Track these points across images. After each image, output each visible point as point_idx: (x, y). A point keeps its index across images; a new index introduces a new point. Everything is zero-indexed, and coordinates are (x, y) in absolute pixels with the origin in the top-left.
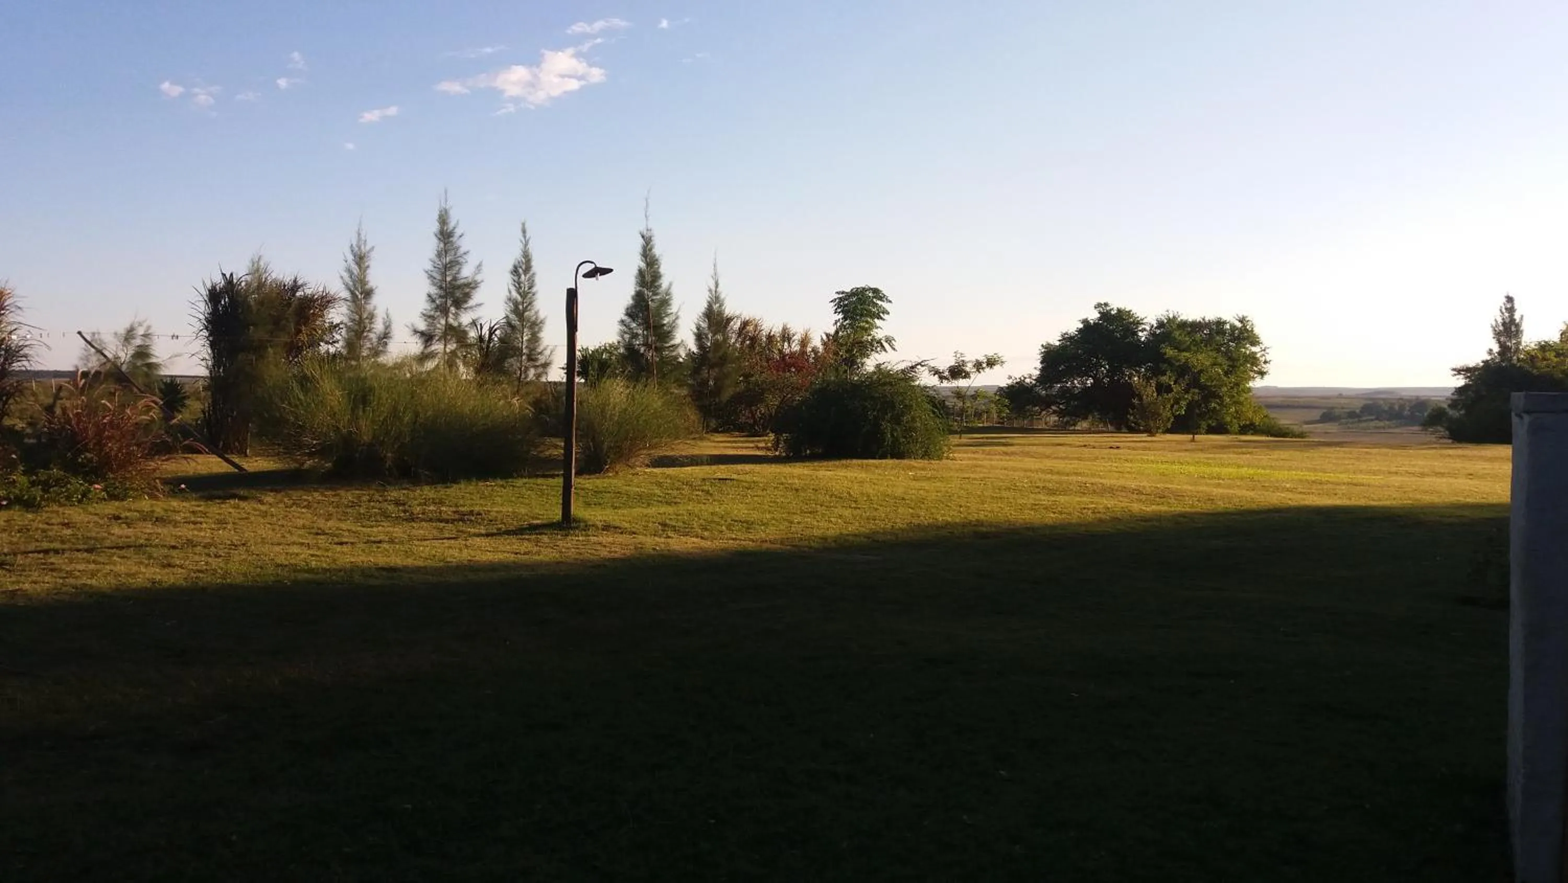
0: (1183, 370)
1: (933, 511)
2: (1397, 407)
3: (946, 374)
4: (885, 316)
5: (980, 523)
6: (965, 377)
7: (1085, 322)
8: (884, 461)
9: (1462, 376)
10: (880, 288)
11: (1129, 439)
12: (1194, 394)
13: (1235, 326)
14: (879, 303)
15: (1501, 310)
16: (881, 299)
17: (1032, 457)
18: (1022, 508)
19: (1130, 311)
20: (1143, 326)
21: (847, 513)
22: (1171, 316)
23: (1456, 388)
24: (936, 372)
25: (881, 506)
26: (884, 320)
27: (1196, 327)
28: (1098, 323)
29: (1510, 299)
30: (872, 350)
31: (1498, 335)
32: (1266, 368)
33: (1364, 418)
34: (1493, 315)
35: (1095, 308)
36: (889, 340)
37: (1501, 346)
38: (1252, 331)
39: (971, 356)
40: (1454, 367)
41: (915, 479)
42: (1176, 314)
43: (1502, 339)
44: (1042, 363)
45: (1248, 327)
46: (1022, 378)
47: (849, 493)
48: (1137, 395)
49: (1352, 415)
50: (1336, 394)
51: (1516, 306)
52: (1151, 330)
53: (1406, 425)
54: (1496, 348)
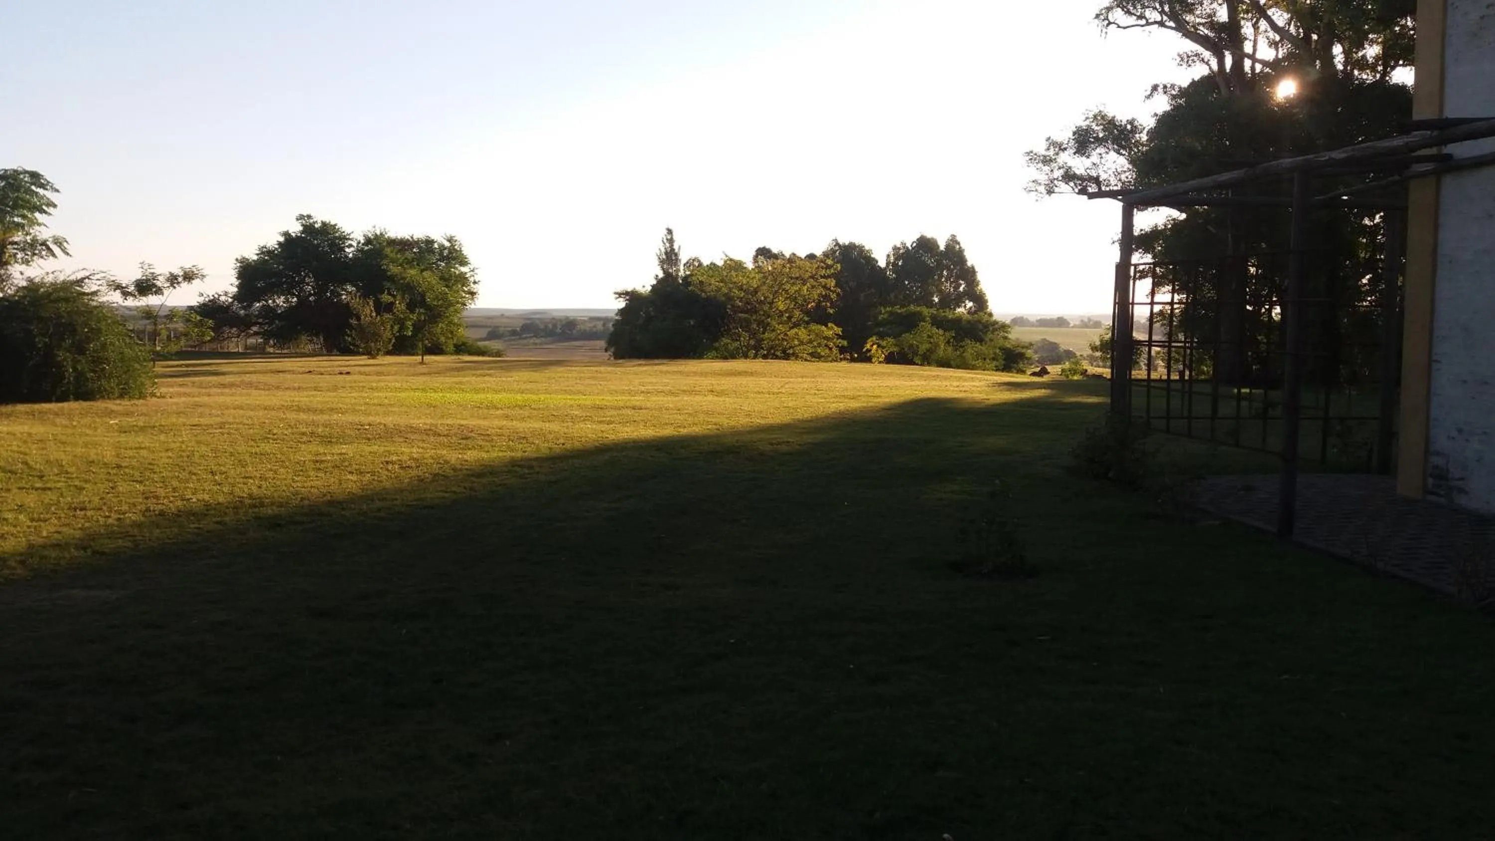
0: (408, 288)
1: (175, 483)
2: (550, 326)
3: (132, 288)
4: (51, 210)
5: (258, 503)
6: (156, 293)
7: (286, 234)
8: (65, 405)
9: (621, 299)
10: (41, 173)
11: (348, 363)
12: (420, 314)
13: (443, 246)
14: (41, 191)
15: (663, 241)
16: (43, 186)
17: (257, 388)
18: (301, 469)
19: (336, 225)
20: (350, 242)
21: (31, 500)
22: (378, 233)
23: (619, 310)
24: (118, 287)
25: (86, 481)
26: (50, 214)
27: (403, 245)
28: (301, 236)
29: (670, 231)
30: (34, 254)
31: (662, 262)
32: (474, 288)
33: (524, 336)
34: (658, 247)
35: (297, 219)
36: (59, 242)
37: (665, 272)
38: (461, 251)
39: (163, 268)
40: (617, 291)
41: (123, 431)
42: (383, 230)
43: (665, 266)
44: (238, 278)
45: (456, 247)
46: (216, 296)
47: (26, 463)
48: (355, 315)
49: (514, 333)
50: (499, 314)
51: (675, 238)
52: (357, 246)
53: (560, 341)
54: (661, 275)
